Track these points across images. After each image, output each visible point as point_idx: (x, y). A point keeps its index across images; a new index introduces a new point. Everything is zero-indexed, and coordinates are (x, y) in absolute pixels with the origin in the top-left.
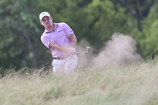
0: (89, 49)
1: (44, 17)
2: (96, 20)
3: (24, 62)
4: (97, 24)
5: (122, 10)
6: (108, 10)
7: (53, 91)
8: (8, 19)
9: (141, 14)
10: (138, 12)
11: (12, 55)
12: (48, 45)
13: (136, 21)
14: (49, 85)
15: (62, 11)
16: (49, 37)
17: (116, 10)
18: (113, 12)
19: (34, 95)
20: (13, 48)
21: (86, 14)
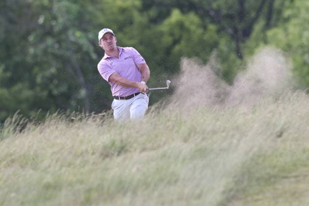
0: (170, 83)
1: (105, 34)
2: (176, 42)
3: (73, 103)
4: (177, 48)
5: (212, 27)
6: (193, 28)
7: (113, 144)
8: (50, 41)
9: (240, 33)
10: (236, 31)
11: (55, 92)
12: (108, 77)
13: (234, 44)
14: (108, 136)
15: (127, 29)
16: (110, 66)
17: (205, 28)
18: (200, 31)
19: (87, 151)
20: (56, 82)
21: (161, 34)
